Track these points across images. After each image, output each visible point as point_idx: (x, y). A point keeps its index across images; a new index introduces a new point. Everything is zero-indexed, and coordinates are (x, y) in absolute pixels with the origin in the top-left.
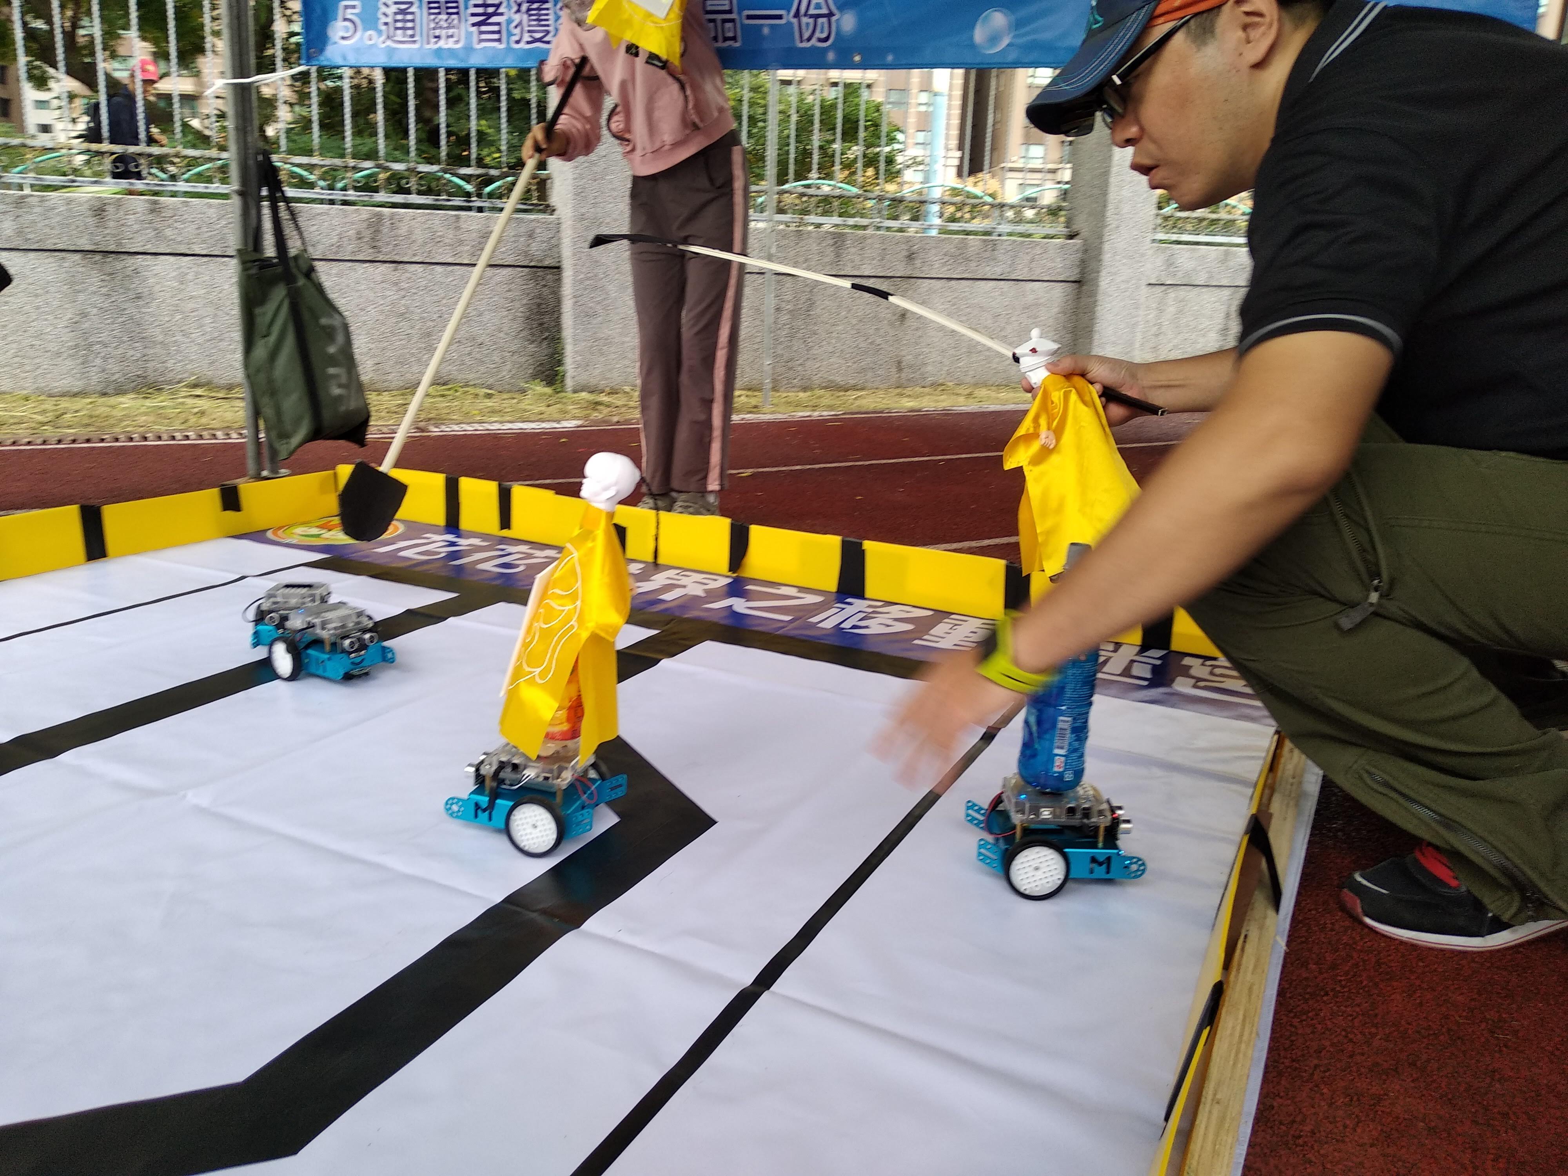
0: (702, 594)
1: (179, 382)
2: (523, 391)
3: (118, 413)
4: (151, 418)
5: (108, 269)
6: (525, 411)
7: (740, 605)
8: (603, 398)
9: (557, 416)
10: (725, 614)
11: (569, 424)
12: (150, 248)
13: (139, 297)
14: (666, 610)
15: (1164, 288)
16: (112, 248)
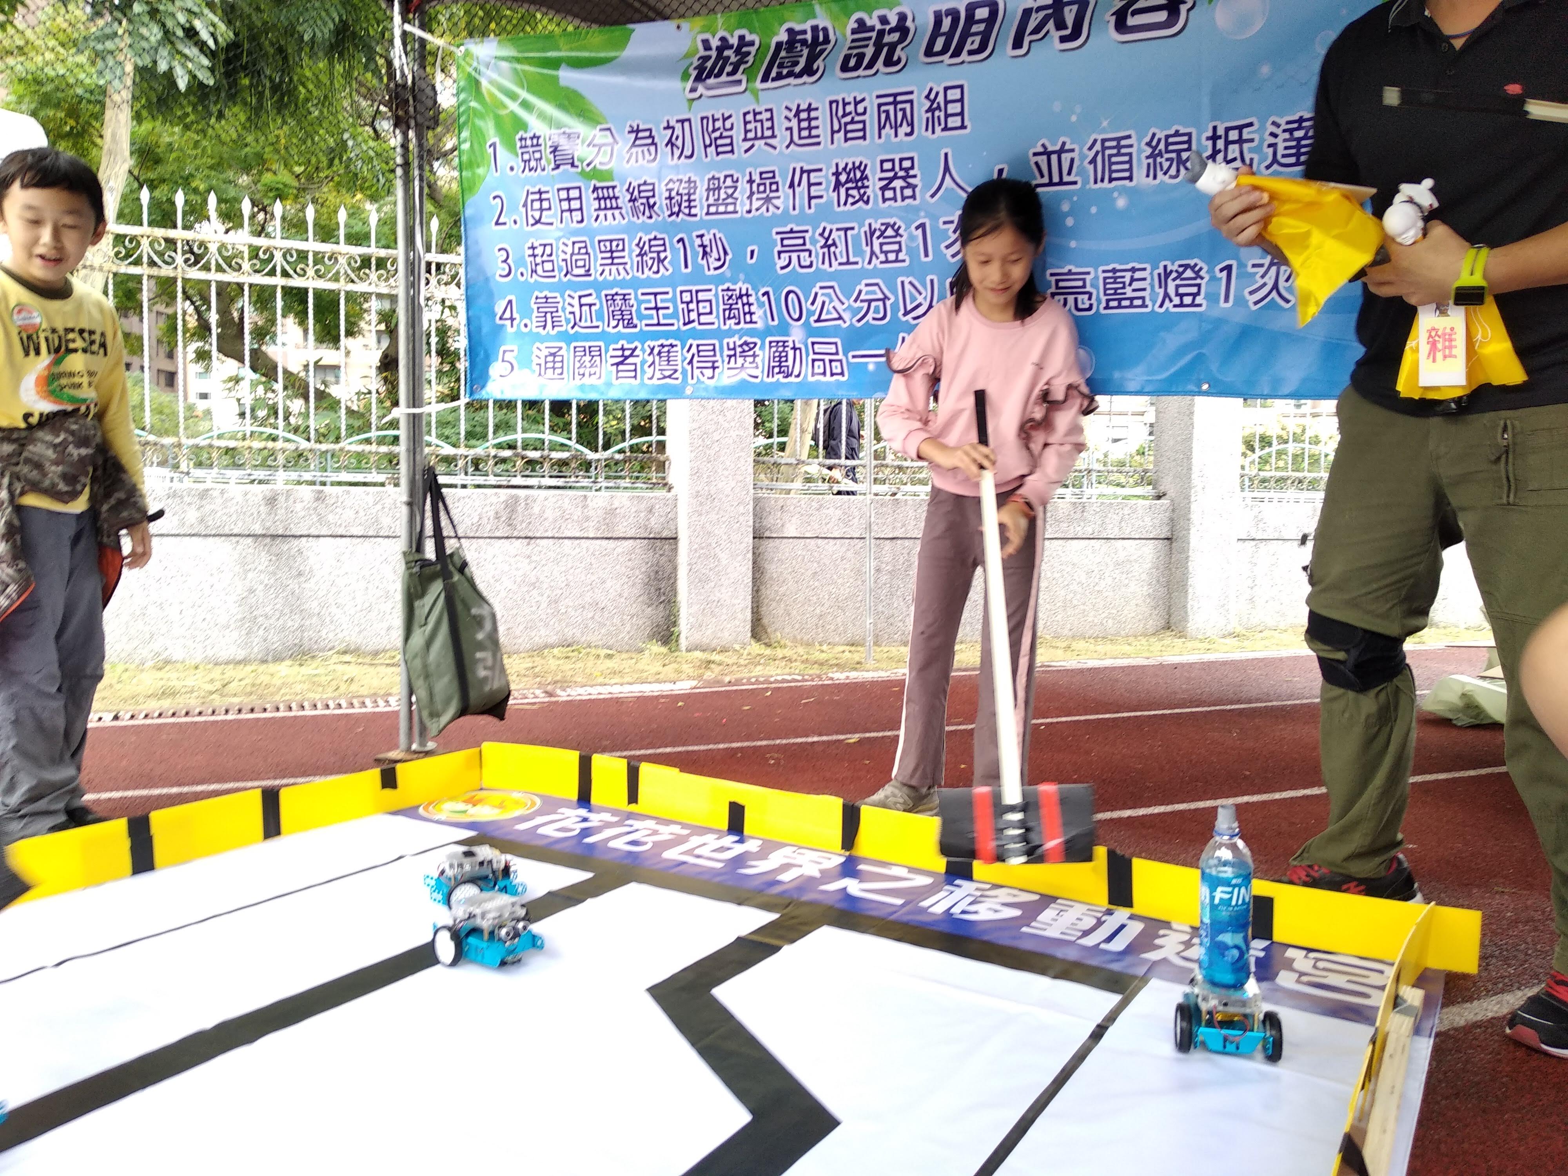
0: (817, 874)
1: (330, 650)
2: (641, 651)
3: (277, 682)
4: (306, 686)
5: (274, 549)
6: (642, 671)
7: (853, 887)
8: (715, 657)
9: (673, 676)
10: (839, 896)
11: (684, 686)
12: (313, 531)
13: (300, 574)
14: (784, 892)
15: (1253, 543)
16: (280, 532)
